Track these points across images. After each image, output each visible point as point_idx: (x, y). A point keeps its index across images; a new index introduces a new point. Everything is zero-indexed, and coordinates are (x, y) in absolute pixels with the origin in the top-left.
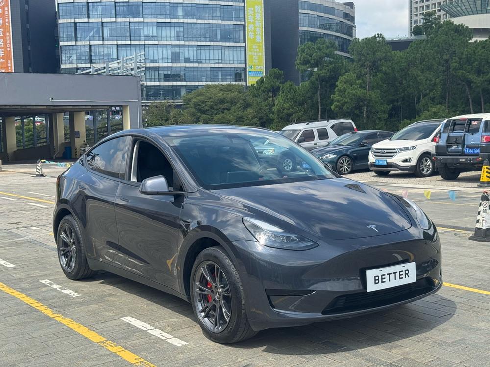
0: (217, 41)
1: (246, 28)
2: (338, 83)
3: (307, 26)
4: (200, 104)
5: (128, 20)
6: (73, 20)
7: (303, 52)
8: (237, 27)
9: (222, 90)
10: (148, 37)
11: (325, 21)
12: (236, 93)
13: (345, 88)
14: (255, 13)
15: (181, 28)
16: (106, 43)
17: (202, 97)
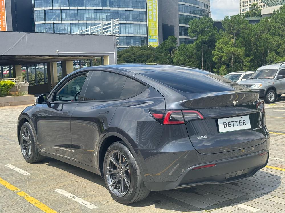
0: (130, 21)
1: (147, 13)
2: (216, 44)
3: (183, 11)
4: (128, 58)
5: (76, 8)
6: (43, 9)
7: (193, 25)
8: (142, 13)
9: (140, 49)
10: (88, 19)
11: (194, 9)
12: (150, 51)
13: (222, 46)
14: (152, 4)
15: (108, 13)
16: (63, 22)
17: (128, 54)
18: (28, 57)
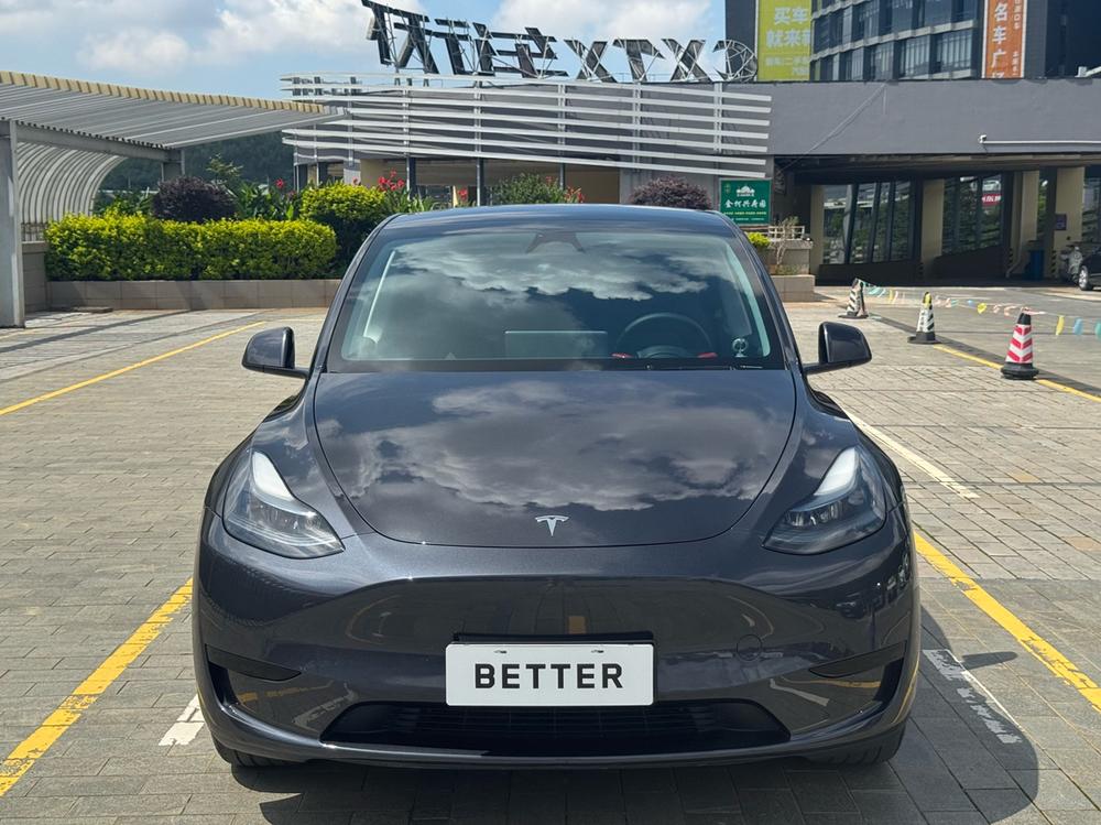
18: (886, 159)
